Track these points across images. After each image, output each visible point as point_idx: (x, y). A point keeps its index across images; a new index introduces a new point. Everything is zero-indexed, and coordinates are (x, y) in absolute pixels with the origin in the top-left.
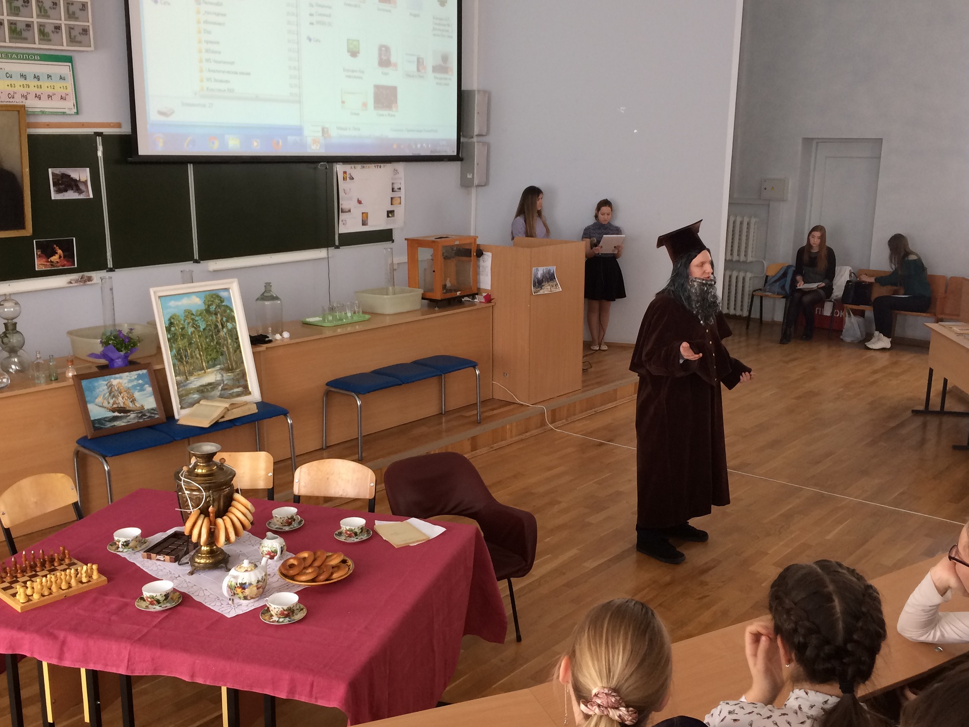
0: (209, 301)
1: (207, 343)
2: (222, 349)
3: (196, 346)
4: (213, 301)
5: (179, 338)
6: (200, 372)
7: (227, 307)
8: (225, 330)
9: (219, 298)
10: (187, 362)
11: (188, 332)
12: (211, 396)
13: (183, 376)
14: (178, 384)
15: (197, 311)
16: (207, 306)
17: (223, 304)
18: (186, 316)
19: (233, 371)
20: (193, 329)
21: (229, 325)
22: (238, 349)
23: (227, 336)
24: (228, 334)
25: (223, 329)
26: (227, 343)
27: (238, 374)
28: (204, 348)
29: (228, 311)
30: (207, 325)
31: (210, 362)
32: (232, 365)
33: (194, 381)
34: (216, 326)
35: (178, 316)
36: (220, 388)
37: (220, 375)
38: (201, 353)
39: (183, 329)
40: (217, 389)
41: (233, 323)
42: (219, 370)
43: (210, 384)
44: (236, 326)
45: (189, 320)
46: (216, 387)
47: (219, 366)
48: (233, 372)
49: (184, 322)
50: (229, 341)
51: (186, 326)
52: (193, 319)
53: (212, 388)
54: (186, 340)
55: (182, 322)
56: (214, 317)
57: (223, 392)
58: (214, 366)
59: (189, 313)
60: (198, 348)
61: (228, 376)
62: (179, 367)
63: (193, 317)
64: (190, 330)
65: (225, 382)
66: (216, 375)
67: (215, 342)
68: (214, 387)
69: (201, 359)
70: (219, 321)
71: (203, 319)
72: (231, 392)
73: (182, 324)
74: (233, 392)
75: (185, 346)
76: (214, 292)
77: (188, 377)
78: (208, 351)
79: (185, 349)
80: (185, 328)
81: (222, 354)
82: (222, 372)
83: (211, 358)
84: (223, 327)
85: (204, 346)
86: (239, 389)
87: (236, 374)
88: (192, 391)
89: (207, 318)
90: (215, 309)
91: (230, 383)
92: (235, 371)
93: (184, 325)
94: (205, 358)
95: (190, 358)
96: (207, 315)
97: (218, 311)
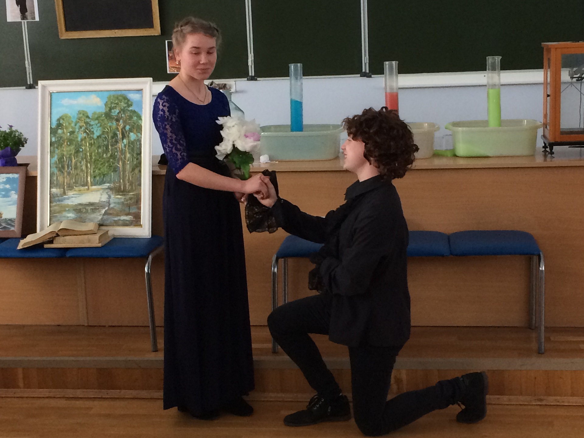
0: (112, 103)
1: (98, 153)
2: (116, 164)
3: (84, 156)
4: (117, 104)
5: (65, 143)
6: (82, 188)
7: (134, 112)
8: (125, 141)
9: (126, 101)
10: (69, 173)
11: (77, 138)
12: (89, 219)
13: (59, 188)
14: (52, 197)
15: (94, 113)
16: (108, 109)
17: (130, 109)
18: (79, 119)
19: (125, 193)
20: (85, 135)
21: (133, 136)
22: (137, 167)
23: (126, 149)
24: (129, 146)
25: (123, 139)
26: (125, 158)
27: (131, 199)
28: (93, 160)
29: (135, 118)
30: (103, 133)
31: (98, 178)
32: (125, 186)
33: (72, 197)
34: (115, 135)
35: (70, 117)
36: (103, 211)
37: (107, 196)
38: (89, 165)
39: (72, 133)
40: (100, 212)
41: (139, 134)
42: (106, 189)
43: (91, 204)
44: (141, 137)
45: (82, 124)
46: (98, 209)
47: (108, 184)
48: (124, 195)
49: (76, 125)
50: (128, 155)
51: (77, 130)
52: (87, 123)
53: (92, 209)
54: (72, 147)
55: (73, 125)
56: (114, 123)
57: (105, 217)
58: (102, 183)
59: (83, 115)
60: (86, 158)
61: (117, 198)
62: (57, 177)
63: (88, 120)
64: (81, 135)
65: (112, 206)
66: (101, 195)
67: (109, 155)
68: (95, 209)
69: (87, 173)
70: (120, 129)
71: (99, 125)
72: (116, 219)
73: (72, 128)
74: (120, 220)
75: (71, 154)
77: (66, 191)
78: (98, 164)
79: (69, 157)
80: (75, 132)
81: (115, 170)
82: (110, 193)
83: (100, 174)
84: (123, 137)
85: (94, 158)
86: (130, 216)
87: (128, 197)
88: (67, 209)
89: (105, 124)
90: (118, 113)
91: (118, 207)
92: (127, 195)
93: (75, 128)
94: (92, 172)
95: (73, 169)
96: (106, 120)
97: (121, 117)
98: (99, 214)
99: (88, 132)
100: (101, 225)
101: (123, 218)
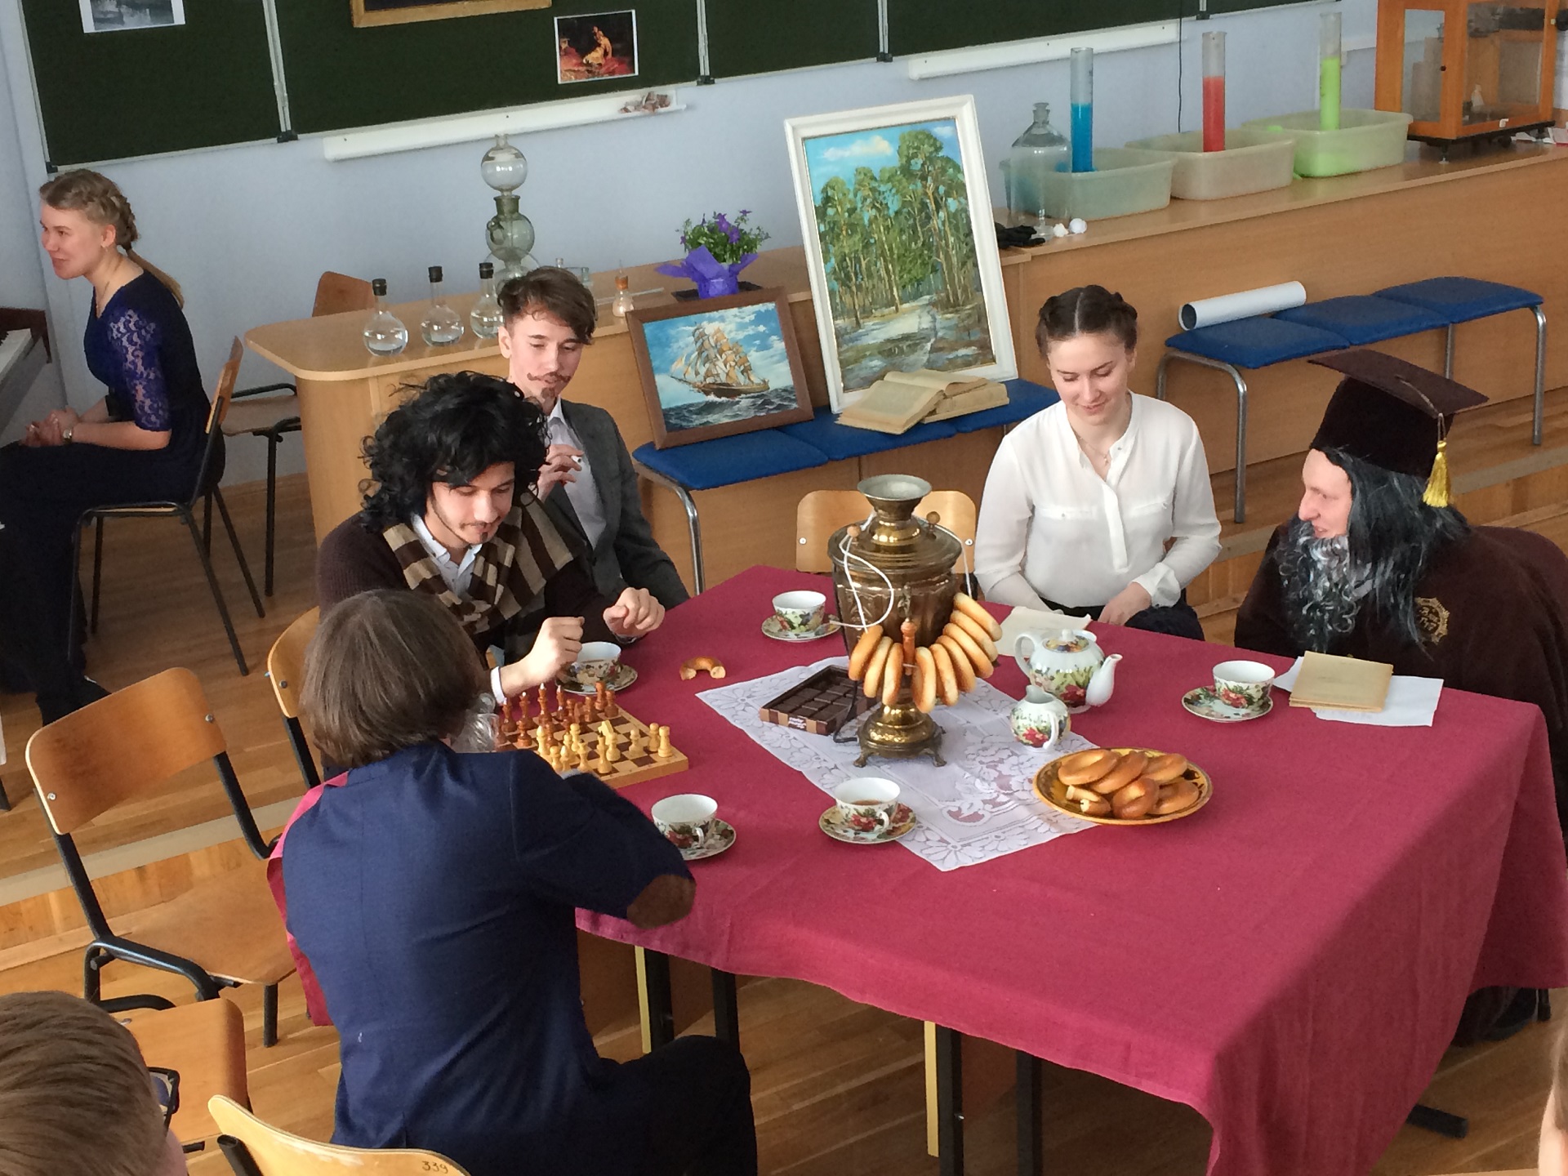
0: (908, 148)
1: (902, 243)
2: (934, 258)
3: (879, 252)
4: (918, 148)
5: (844, 232)
6: (886, 311)
7: (948, 160)
8: (942, 214)
9: (932, 141)
10: (858, 288)
11: (862, 219)
12: (907, 365)
13: (849, 318)
14: (839, 335)
15: (881, 171)
16: (905, 159)
17: (941, 154)
18: (860, 184)
19: (958, 308)
20: (873, 212)
21: (953, 204)
22: (969, 258)
23: (947, 229)
24: (950, 222)
25: (938, 213)
26: (947, 245)
27: (969, 316)
28: (895, 256)
29: (952, 170)
30: (904, 204)
31: (910, 288)
32: (955, 295)
33: (873, 330)
34: (924, 206)
35: (843, 184)
36: (928, 346)
37: (929, 318)
38: (890, 266)
39: (852, 211)
40: (922, 348)
41: (963, 199)
42: (927, 305)
43: (906, 337)
44: (967, 204)
45: (867, 192)
46: (918, 344)
47: (928, 297)
48: (957, 312)
49: (855, 195)
50: (951, 240)
51: (859, 205)
52: (873, 190)
53: (909, 346)
54: (857, 237)
55: (851, 196)
56: (919, 184)
57: (934, 356)
58: (916, 296)
59: (865, 176)
60: (883, 254)
61: (947, 319)
62: (841, 298)
63: (875, 184)
64: (868, 214)
65: (940, 334)
66: (920, 317)
67: (920, 244)
68: (915, 345)
69: (889, 280)
70: (930, 193)
71: (894, 191)
72: (951, 356)
73: (850, 201)
74: (957, 357)
75: (859, 251)
76: (919, 128)
77: (861, 321)
78: (905, 263)
79: (855, 257)
80: (856, 209)
81: (934, 270)
82: (934, 311)
83: (911, 280)
84: (938, 208)
85: (896, 252)
86: (973, 348)
87: (963, 314)
88: (868, 353)
89: (904, 188)
90: (923, 165)
91: (951, 336)
92: (962, 310)
93: (856, 202)
94: (897, 278)
95: (866, 279)
96: (904, 180)
97: (929, 172)
98: (922, 352)
99: (879, 207)
101: (962, 352)
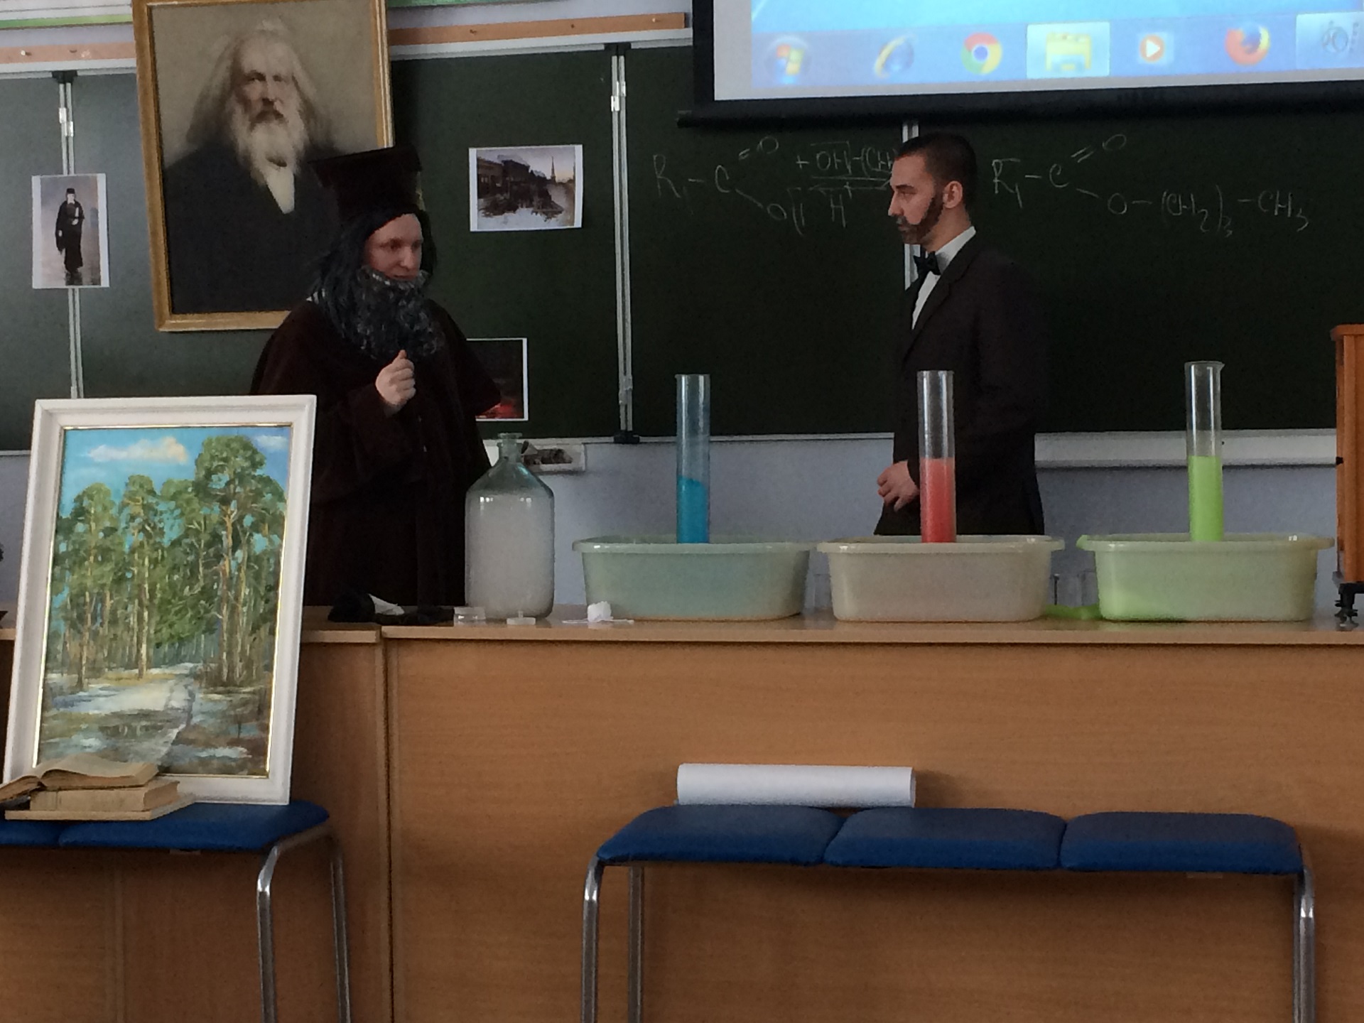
0: (213, 458)
1: (172, 585)
2: (214, 613)
3: (136, 592)
4: (226, 460)
5: (92, 558)
6: (125, 673)
7: (267, 481)
8: (239, 554)
9: (249, 453)
10: (95, 634)
11: (121, 544)
12: (137, 753)
13: (68, 673)
14: (49, 695)
15: (168, 483)
16: (203, 473)
17: (259, 472)
18: (131, 496)
19: (231, 688)
20: (141, 537)
21: (259, 542)
23: (242, 574)
24: (248, 567)
25: (234, 551)
26: (236, 599)
27: (245, 703)
28: (156, 602)
29: (269, 496)
30: (187, 532)
31: (166, 648)
32: (231, 670)
33: (99, 696)
34: (216, 538)
35: (107, 493)
36: (173, 734)
37: (185, 695)
38: (146, 614)
39: (110, 531)
40: (164, 734)
41: (275, 537)
42: (187, 676)
43: (145, 715)
44: (281, 546)
45: (137, 509)
46: (161, 727)
47: (190, 665)
48: (229, 692)
49: (120, 511)
50: (245, 591)
51: (123, 525)
52: (147, 507)
53: (147, 728)
54: (108, 567)
55: (114, 511)
56: (216, 507)
57: (178, 748)
58: (176, 660)
59: (140, 487)
60: (140, 596)
61: (211, 700)
62: (64, 645)
63: (151, 500)
64: (132, 538)
65: (196, 720)
66: (172, 691)
67: (197, 589)
68: (156, 728)
69: (140, 634)
70: (229, 525)
71: (177, 512)
72: (204, 754)
73: (111, 518)
74: (212, 757)
75: (103, 586)
76: (234, 433)
77: (85, 681)
78: (168, 611)
79: (98, 594)
80: (116, 530)
81: (211, 628)
82: (195, 686)
83: (172, 636)
84: (236, 545)
85: (159, 596)
86: (241, 749)
87: (236, 698)
88: (84, 726)
89: (193, 510)
90: (228, 484)
91: (211, 724)
92: (237, 692)
93: (117, 520)
94: (152, 632)
95: (106, 624)
96: (196, 500)
97: (235, 493)
98: (161, 742)
99: (151, 531)
100: (164, 770)
101: (224, 752)
